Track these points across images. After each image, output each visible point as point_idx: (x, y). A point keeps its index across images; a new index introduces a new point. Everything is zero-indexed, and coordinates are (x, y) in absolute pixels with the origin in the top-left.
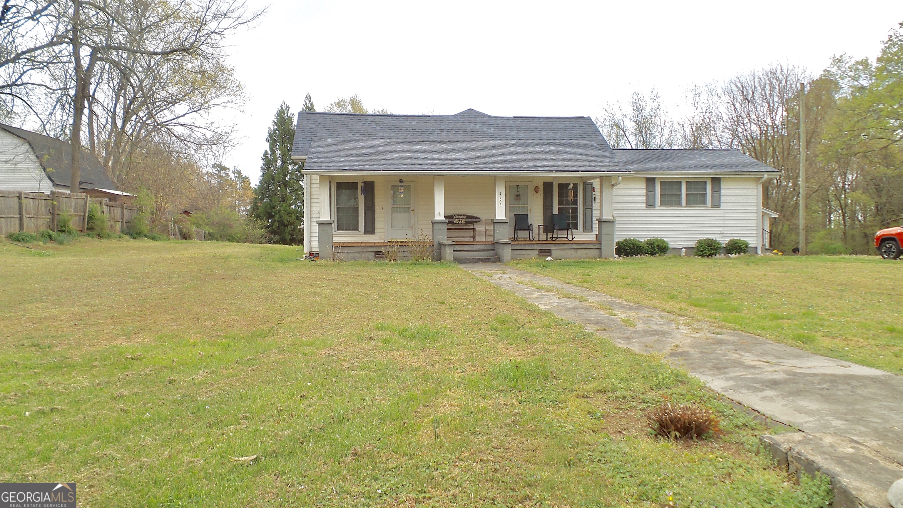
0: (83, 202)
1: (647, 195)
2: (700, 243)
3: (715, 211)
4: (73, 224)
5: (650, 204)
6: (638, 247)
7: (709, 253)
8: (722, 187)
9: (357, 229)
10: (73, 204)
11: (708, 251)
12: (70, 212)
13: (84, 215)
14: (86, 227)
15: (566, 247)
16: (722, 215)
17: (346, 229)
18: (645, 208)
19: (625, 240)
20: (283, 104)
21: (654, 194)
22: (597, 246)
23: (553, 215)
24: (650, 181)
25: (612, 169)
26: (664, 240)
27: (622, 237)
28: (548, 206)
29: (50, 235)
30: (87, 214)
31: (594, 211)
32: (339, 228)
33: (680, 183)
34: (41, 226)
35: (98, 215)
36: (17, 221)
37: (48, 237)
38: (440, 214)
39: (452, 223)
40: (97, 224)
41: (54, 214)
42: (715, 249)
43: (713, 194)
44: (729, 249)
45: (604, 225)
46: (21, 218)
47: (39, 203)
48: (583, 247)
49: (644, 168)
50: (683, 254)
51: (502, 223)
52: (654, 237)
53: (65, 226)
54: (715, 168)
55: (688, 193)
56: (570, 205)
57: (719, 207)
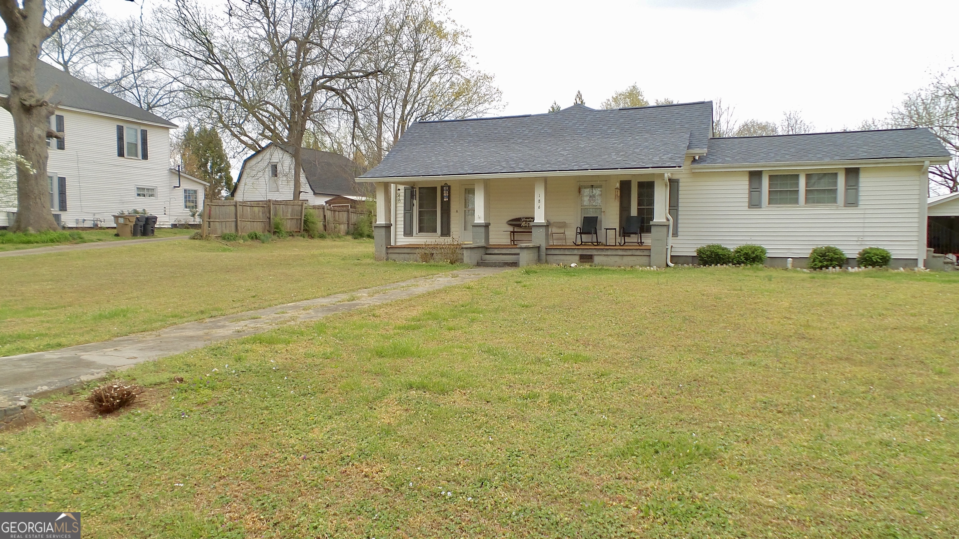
0: (300, 208)
1: (750, 192)
2: (814, 251)
3: (851, 211)
4: (289, 225)
5: (754, 204)
6: (717, 255)
7: (820, 264)
8: (861, 180)
10: (290, 210)
11: (820, 262)
12: (287, 216)
13: (301, 219)
14: (302, 228)
15: (609, 253)
16: (861, 216)
17: (428, 232)
18: (747, 208)
19: (709, 246)
20: (554, 105)
21: (760, 192)
22: (646, 253)
23: (629, 217)
24: (755, 176)
25: (660, 165)
26: (760, 247)
27: (715, 243)
28: (624, 208)
29: (256, 236)
30: (303, 218)
31: (680, 213)
32: (421, 230)
33: (797, 176)
34: (258, 228)
35: (311, 219)
36: (233, 224)
37: (254, 237)
38: (479, 217)
39: (519, 226)
40: (310, 226)
41: (269, 218)
42: (831, 260)
43: (846, 190)
44: (858, 261)
45: (653, 229)
46: (236, 222)
47: (256, 209)
48: (630, 253)
49: (745, 160)
50: (789, 266)
51: (539, 226)
52: (757, 243)
53: (277, 228)
54: (853, 155)
55: (807, 189)
56: (643, 205)
57: (857, 207)
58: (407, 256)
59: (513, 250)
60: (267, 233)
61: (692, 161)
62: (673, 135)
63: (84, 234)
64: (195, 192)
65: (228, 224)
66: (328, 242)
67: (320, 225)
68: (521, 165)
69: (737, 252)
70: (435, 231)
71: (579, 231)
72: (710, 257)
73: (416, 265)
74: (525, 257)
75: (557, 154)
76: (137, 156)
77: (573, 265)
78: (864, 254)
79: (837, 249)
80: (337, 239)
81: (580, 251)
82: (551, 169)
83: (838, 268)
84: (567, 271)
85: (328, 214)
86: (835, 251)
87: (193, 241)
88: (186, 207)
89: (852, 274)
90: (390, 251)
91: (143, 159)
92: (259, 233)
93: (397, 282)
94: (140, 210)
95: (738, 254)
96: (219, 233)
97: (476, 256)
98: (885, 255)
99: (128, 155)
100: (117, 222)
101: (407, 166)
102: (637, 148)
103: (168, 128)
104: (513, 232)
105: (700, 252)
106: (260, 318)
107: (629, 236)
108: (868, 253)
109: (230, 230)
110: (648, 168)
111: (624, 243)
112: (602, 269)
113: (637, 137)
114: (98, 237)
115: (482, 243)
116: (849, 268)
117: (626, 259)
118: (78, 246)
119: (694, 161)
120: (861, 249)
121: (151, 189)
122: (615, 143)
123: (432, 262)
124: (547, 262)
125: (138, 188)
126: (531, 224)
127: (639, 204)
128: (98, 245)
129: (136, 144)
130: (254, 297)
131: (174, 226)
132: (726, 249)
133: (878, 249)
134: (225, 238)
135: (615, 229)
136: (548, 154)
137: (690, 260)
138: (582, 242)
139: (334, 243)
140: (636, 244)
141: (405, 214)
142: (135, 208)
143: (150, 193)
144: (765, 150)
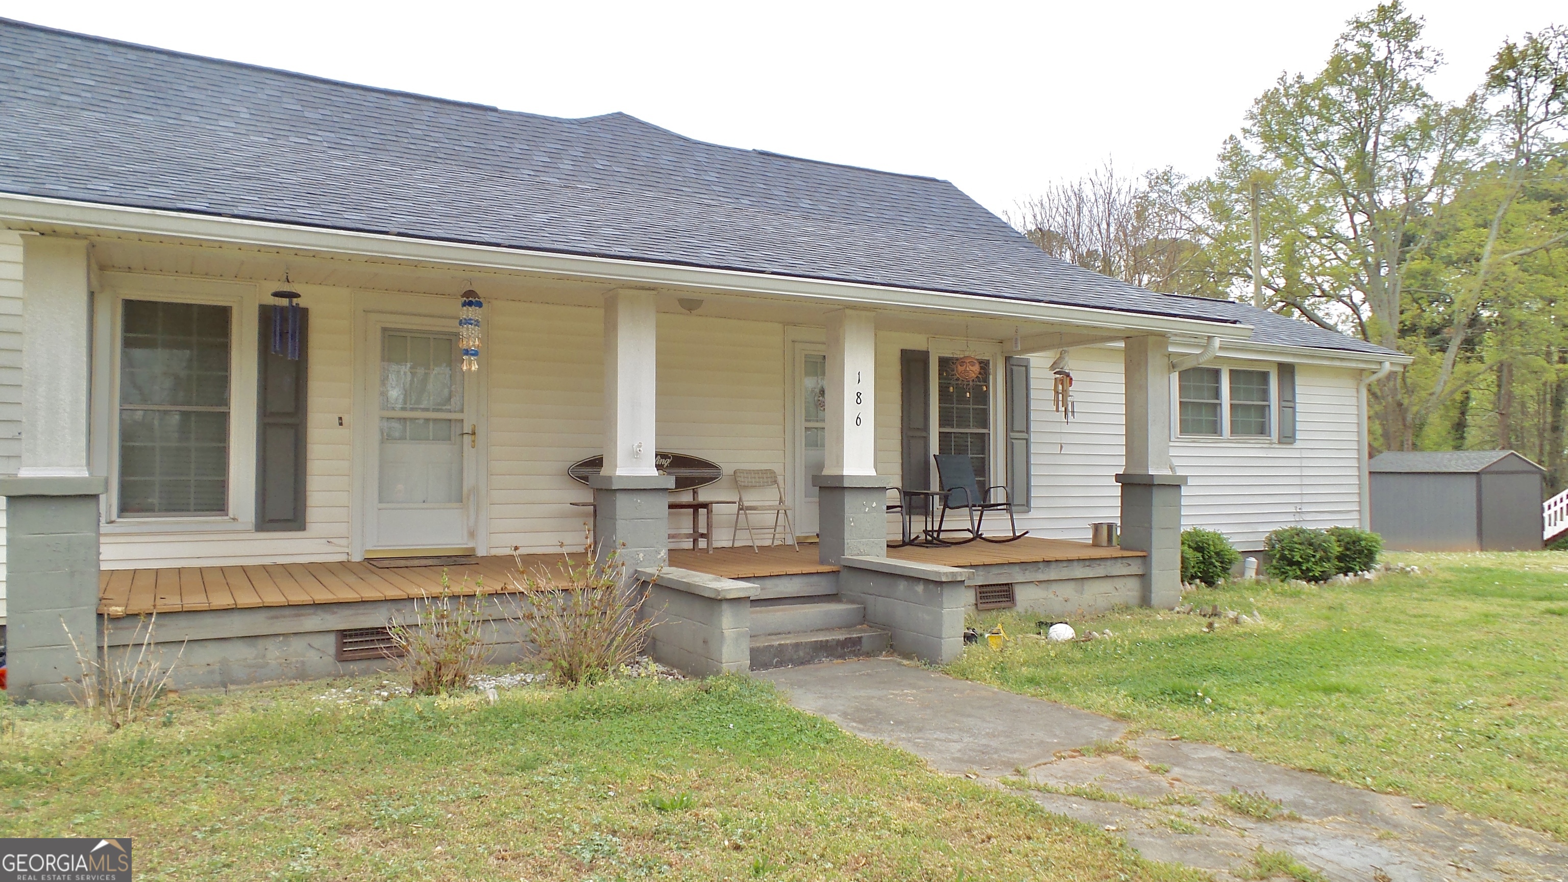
2: (1278, 538)
3: (1286, 452)
8: (1298, 390)
9: (224, 503)
16: (1299, 463)
17: (171, 506)
22: (1135, 568)
23: (926, 459)
28: (914, 430)
32: (128, 502)
33: (1218, 374)
43: (1282, 408)
50: (1251, 574)
51: (867, 490)
55: (1234, 402)
56: (968, 426)
57: (1291, 444)
81: (981, 572)
90: (114, 636)
127: (944, 420)
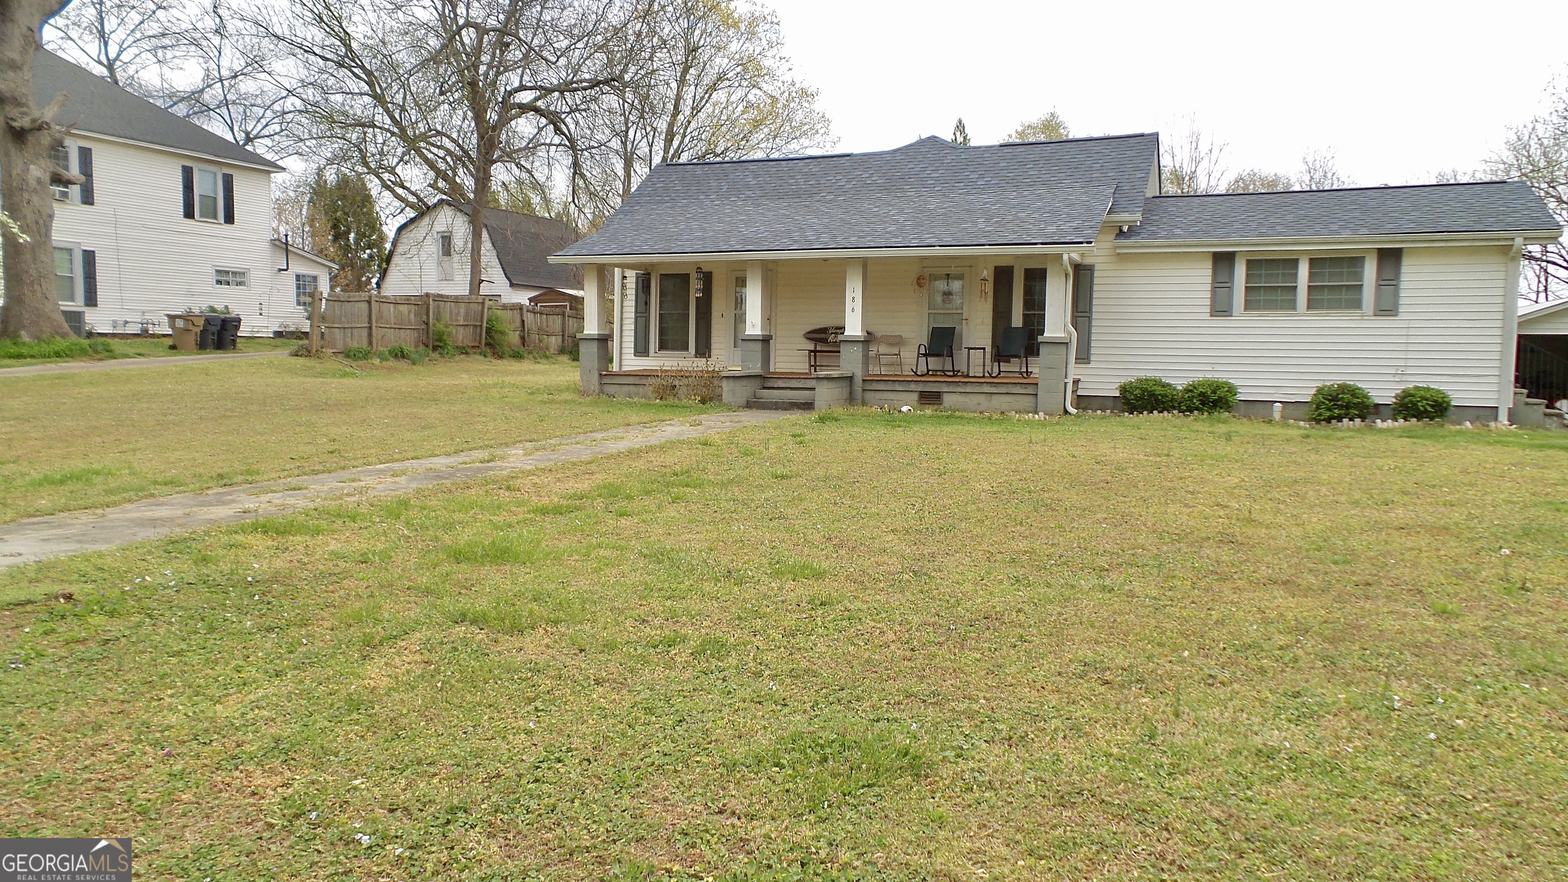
0: (480, 308)
1: (1214, 289)
2: (1322, 391)
3: (1385, 323)
4: (462, 336)
5: (1220, 309)
6: (1152, 394)
7: (1328, 414)
8: (1404, 269)
9: (687, 349)
10: (462, 311)
11: (1329, 409)
12: (457, 321)
13: (481, 326)
14: (484, 341)
15: (970, 389)
16: (1404, 332)
17: (673, 349)
18: (1207, 316)
19: (1140, 380)
21: (1230, 288)
22: (1030, 390)
23: (1009, 329)
24: (1223, 261)
25: (1055, 239)
26: (1226, 383)
27: (1150, 374)
28: (1001, 313)
29: (402, 352)
30: (485, 325)
31: (1094, 323)
32: (663, 346)
33: (1294, 263)
34: (407, 340)
35: (498, 326)
36: (365, 333)
37: (400, 354)
38: (754, 326)
39: (825, 341)
40: (496, 337)
41: (427, 324)
42: (1348, 407)
43: (1378, 286)
44: (1394, 409)
45: (1043, 350)
46: (370, 328)
47: (404, 309)
48: (1003, 389)
49: (1206, 233)
50: (1277, 416)
51: (853, 342)
52: (1221, 377)
53: (440, 340)
54: (1391, 226)
55: (1311, 284)
56: (1034, 309)
57: (1396, 315)
58: (632, 388)
59: (808, 381)
60: (422, 348)
61: (1117, 235)
62: (1086, 189)
63: (116, 344)
64: (315, 278)
65: (355, 331)
66: (526, 365)
67: (514, 338)
68: (825, 238)
69: (1187, 390)
70: (686, 348)
71: (923, 351)
72: (1141, 399)
73: (643, 405)
74: (825, 394)
75: (887, 219)
76: (216, 218)
77: (905, 409)
78: (1405, 397)
79: (1359, 389)
80: (543, 361)
81: (921, 384)
82: (872, 244)
83: (1358, 421)
84: (892, 419)
85: (529, 318)
86: (1353, 391)
87: (293, 360)
88: (299, 303)
89: (1381, 431)
90: (605, 380)
91: (226, 222)
92: (409, 348)
93: (591, 432)
94: (219, 307)
95: (1190, 394)
96: (340, 346)
97: (743, 391)
98: (1440, 400)
99: (201, 216)
100: (172, 326)
101: (636, 237)
102: (1023, 211)
103: (269, 172)
104: (815, 351)
105: (1124, 389)
106: (306, 488)
107: (1009, 362)
108: (1412, 396)
109: (359, 341)
110: (1036, 244)
111: (999, 374)
112: (952, 417)
113: (1025, 193)
114: (139, 351)
115: (757, 369)
116: (1378, 421)
117: (997, 401)
118: (101, 364)
119: (1121, 234)
120: (1399, 388)
121: (240, 273)
122: (987, 203)
123: (671, 400)
124: (864, 403)
125: (217, 271)
126: (840, 337)
127: (1025, 307)
128: (134, 363)
129: (215, 198)
130: (332, 452)
131: (278, 334)
132: (1169, 385)
133: (1428, 389)
134: (348, 354)
135: (984, 349)
136: (873, 220)
137: (1110, 403)
138: (928, 371)
139: (537, 367)
140: (1017, 375)
141: (636, 318)
142: (212, 304)
143: (238, 279)
144: (1243, 217)
